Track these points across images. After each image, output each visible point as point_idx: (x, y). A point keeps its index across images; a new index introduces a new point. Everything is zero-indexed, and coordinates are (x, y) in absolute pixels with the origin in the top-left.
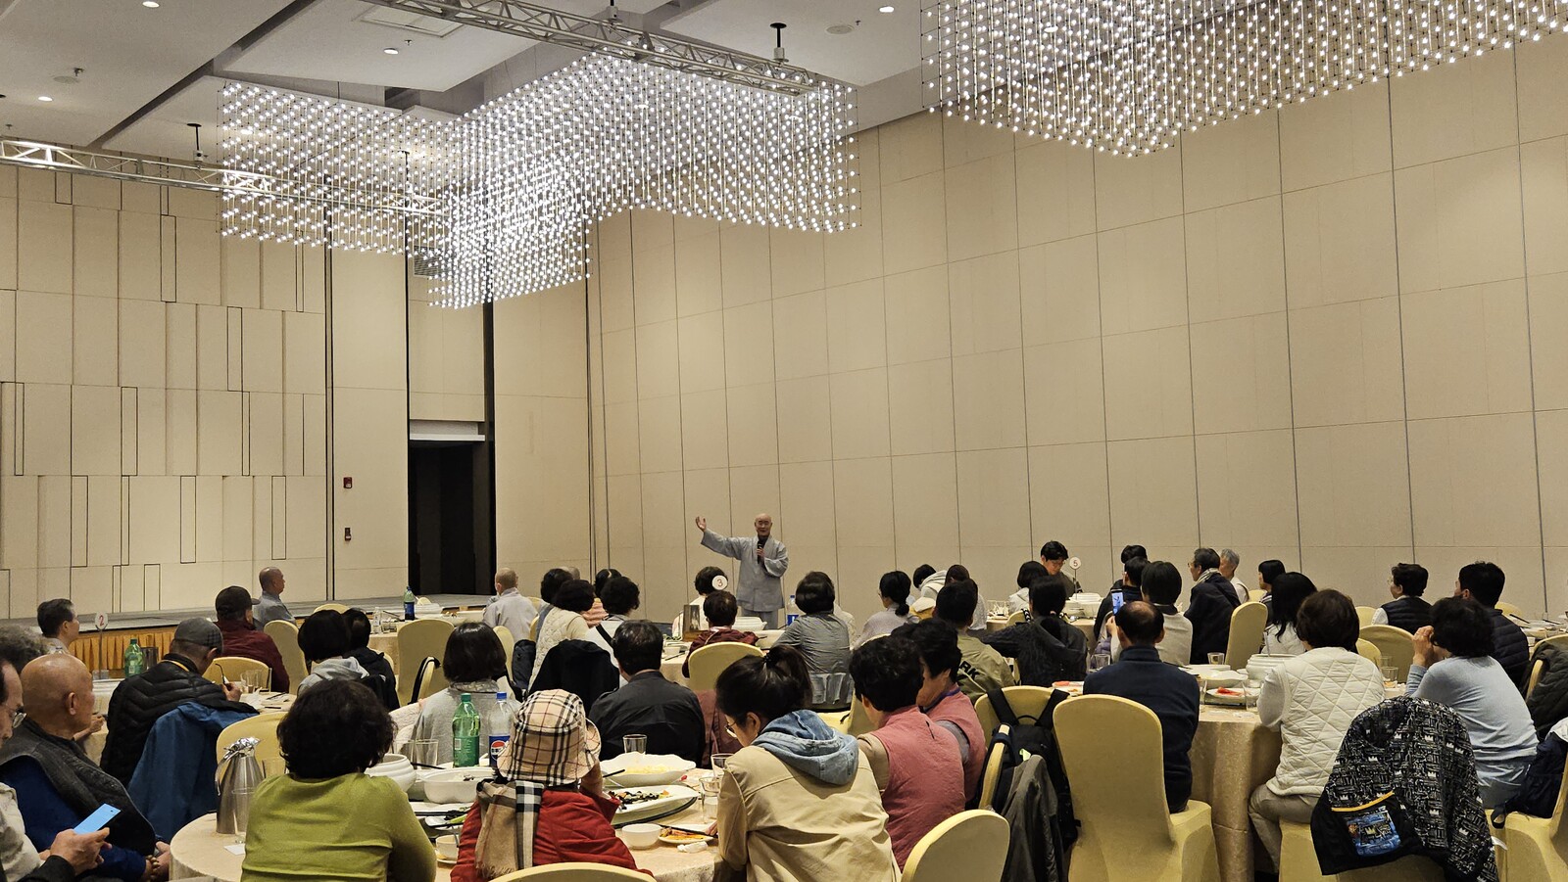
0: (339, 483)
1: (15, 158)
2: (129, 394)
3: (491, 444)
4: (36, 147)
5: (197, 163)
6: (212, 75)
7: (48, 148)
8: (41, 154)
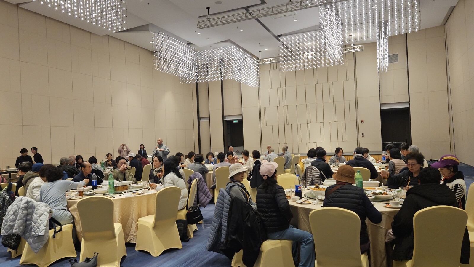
0: (360, 122)
2: (308, 105)
3: (410, 108)
4: (267, 59)
7: (269, 59)
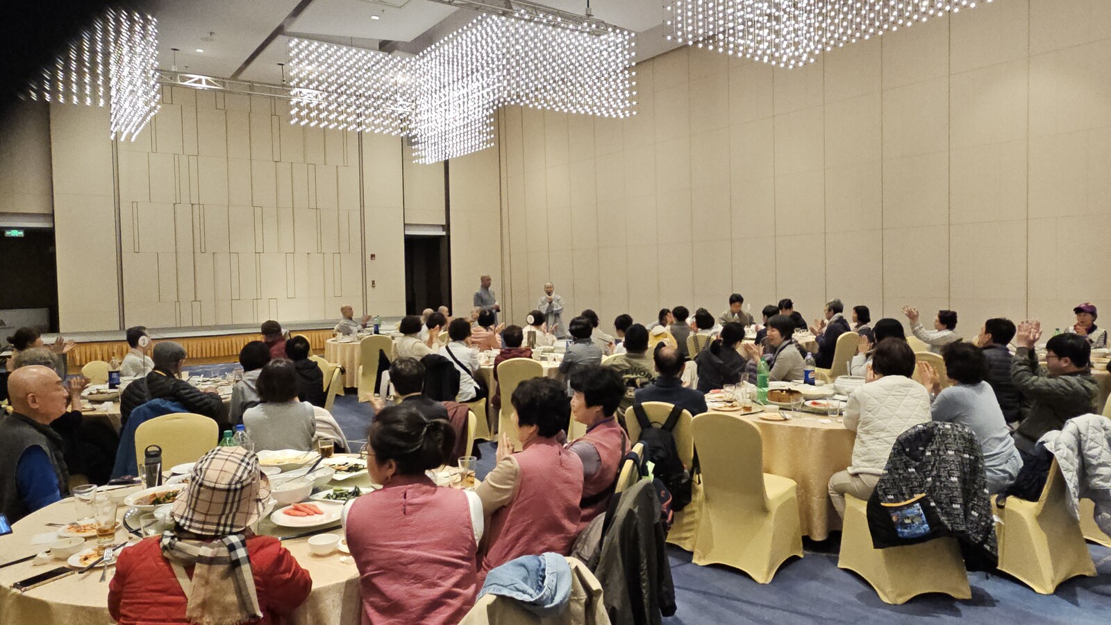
0: (368, 257)
1: (186, 83)
2: (258, 210)
3: (448, 236)
4: (197, 77)
5: (283, 85)
6: (284, 34)
7: (203, 78)
8: (199, 81)
